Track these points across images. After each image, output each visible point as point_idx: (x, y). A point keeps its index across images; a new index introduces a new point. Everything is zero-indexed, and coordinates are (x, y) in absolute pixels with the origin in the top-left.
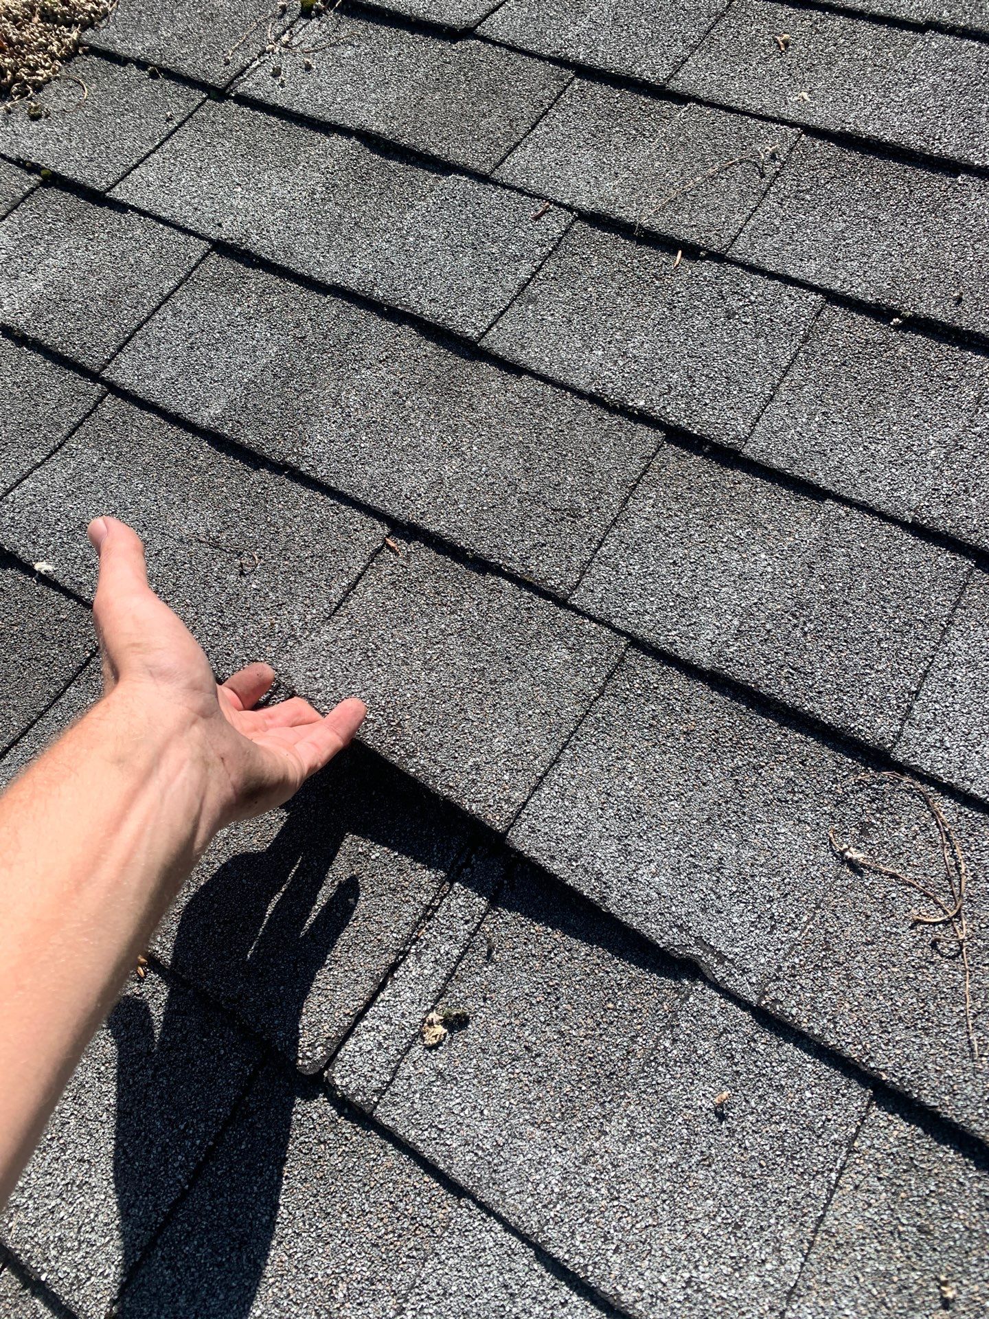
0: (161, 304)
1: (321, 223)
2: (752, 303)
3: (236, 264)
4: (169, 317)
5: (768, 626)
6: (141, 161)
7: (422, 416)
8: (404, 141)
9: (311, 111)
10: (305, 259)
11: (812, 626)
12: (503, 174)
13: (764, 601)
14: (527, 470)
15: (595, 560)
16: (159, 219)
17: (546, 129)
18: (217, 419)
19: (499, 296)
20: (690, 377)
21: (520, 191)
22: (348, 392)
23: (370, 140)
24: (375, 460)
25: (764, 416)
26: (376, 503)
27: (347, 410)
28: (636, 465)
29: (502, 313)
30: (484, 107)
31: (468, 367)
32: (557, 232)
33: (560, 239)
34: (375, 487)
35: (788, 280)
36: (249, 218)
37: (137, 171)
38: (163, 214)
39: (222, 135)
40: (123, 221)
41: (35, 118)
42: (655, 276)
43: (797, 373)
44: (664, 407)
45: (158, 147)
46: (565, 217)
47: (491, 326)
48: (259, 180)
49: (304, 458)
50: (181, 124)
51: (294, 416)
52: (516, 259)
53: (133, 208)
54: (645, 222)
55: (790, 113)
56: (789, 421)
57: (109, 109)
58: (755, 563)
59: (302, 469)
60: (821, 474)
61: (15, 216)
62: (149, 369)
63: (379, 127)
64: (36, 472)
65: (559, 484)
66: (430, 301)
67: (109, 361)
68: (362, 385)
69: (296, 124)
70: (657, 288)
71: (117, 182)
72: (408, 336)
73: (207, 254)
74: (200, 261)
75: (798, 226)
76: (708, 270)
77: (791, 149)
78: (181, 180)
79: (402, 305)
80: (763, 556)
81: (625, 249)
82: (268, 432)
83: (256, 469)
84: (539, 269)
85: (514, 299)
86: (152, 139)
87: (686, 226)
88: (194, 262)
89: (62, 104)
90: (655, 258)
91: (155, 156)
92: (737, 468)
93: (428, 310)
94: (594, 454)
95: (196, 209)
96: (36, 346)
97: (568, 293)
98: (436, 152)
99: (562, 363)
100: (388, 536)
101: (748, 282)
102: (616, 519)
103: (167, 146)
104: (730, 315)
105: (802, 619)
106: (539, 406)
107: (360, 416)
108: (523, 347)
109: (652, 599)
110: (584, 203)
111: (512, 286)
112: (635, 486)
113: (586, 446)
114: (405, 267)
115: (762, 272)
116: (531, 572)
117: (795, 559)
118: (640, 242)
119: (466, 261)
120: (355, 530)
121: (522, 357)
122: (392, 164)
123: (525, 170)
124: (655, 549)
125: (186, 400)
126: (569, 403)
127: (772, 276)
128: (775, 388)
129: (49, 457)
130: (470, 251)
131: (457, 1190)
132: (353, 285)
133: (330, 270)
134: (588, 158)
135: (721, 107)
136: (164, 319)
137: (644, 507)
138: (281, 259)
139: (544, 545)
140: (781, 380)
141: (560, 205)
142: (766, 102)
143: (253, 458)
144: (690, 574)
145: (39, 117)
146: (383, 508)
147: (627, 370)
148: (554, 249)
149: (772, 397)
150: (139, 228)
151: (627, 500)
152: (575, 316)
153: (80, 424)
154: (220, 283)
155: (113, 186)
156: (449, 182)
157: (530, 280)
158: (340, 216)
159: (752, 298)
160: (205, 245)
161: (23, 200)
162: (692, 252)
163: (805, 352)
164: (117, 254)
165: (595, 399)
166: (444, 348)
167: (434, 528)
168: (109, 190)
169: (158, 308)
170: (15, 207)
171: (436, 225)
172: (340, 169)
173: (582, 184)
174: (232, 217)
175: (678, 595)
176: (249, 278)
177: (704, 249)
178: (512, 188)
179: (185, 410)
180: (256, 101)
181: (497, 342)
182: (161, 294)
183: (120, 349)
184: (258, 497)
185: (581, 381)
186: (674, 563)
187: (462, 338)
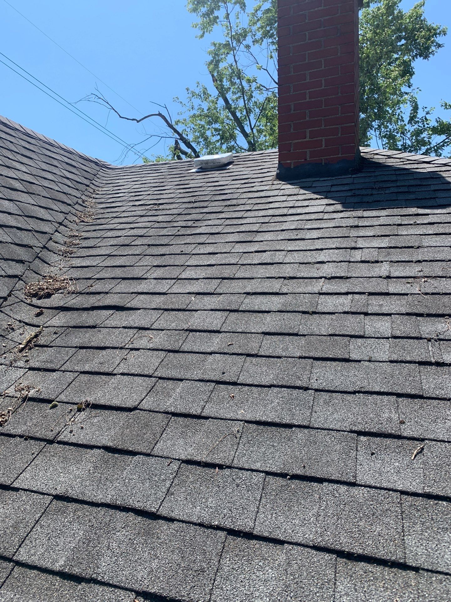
0: (35, 524)
1: (94, 481)
2: (244, 480)
3: (63, 502)
4: (39, 529)
5: (279, 598)
6: (23, 471)
7: (141, 546)
8: (120, 447)
9: (85, 442)
10: (89, 496)
11: (293, 594)
12: (155, 452)
13: (275, 588)
14: (182, 557)
15: (214, 587)
16: (32, 491)
17: (166, 435)
18: (63, 566)
19: (161, 495)
20: (230, 510)
21: (161, 457)
22: (112, 543)
23: (107, 449)
24: (126, 568)
25: (257, 519)
26: (129, 586)
27: (113, 550)
28: (220, 547)
29: (163, 500)
30: (144, 431)
31: (155, 523)
32: (176, 468)
33: (178, 471)
34: (128, 579)
35: (253, 470)
36: (67, 484)
37: (22, 475)
38: (34, 489)
39: (53, 456)
40: (18, 495)
42: (211, 477)
43: (263, 500)
44: (224, 523)
45: (29, 464)
46: (178, 463)
47: (160, 506)
48: (69, 470)
49: (99, 574)
50: (38, 455)
51: (93, 557)
52: (164, 480)
53: (22, 489)
54: (204, 460)
55: (240, 417)
56: (265, 519)
57: (10, 454)
58: (268, 574)
59: (99, 579)
60: (280, 535)
62: (32, 552)
63: (110, 444)
65: (195, 560)
66: (137, 502)
67: (16, 552)
68: (117, 539)
69: (80, 447)
70: (213, 481)
71: (15, 481)
72: (131, 516)
73: (52, 501)
74: (49, 504)
75: (251, 452)
76: (227, 472)
77: (243, 428)
78: (39, 475)
79: (127, 505)
80: (270, 571)
81: (199, 470)
82: (83, 567)
83: (80, 583)
84: (172, 482)
85: (166, 494)
86: (27, 462)
87: (217, 459)
88: (47, 505)
90: (210, 471)
91: (29, 468)
92: (253, 539)
93: (137, 505)
94: (204, 546)
95: (46, 485)
97: (184, 489)
98: (131, 449)
99: (187, 514)
100: (135, 599)
101: (240, 474)
102: (218, 569)
103: (33, 463)
104: (238, 486)
105: (289, 592)
106: (182, 532)
107: (118, 552)
108: (172, 511)
109: (237, 598)
110: (183, 457)
111: (165, 490)
112: (221, 554)
113: (201, 543)
114: (126, 491)
115: (244, 469)
116: (192, 599)
117: (280, 569)
118: (204, 467)
119: (147, 485)
120: (122, 599)
121: (173, 515)
122: (116, 455)
123: (161, 450)
124: (234, 578)
125: (49, 561)
126: (192, 528)
127: (248, 470)
128: (258, 508)
130: (148, 481)
132: (108, 501)
133: (100, 498)
134: (181, 442)
135: (219, 419)
136: (37, 530)
137: (226, 562)
138: (81, 497)
139: (194, 587)
140: (259, 505)
141: (175, 459)
142: (232, 414)
143: (78, 579)
144: (248, 584)
146: (132, 588)
147: (209, 512)
148: (176, 474)
149: (258, 511)
150: (24, 496)
151: (220, 560)
152: (188, 496)
153: (5, 582)
154: (58, 510)
155: (13, 482)
156: (136, 458)
157: (170, 487)
158: (100, 477)
159: (243, 479)
160: (51, 497)
162: (221, 467)
163: (264, 493)
164: (16, 508)
165: (201, 525)
166: (145, 518)
167: (153, 591)
168: (11, 484)
169: (35, 526)
171: (135, 474)
172: (98, 461)
173: (181, 451)
174: (60, 485)
175: (246, 594)
176: (69, 507)
177: (224, 465)
178: (158, 456)
179: (49, 565)
180: (65, 442)
181: (163, 512)
182: (35, 520)
183: (20, 546)
184: (82, 596)
185: (195, 519)
186: (242, 581)
187: (150, 513)
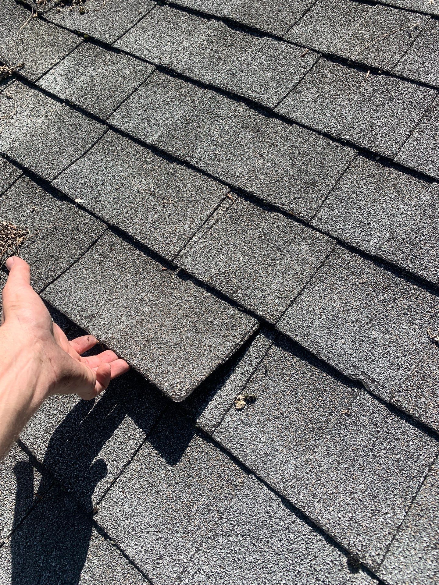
0: (133, 92)
1: (205, 58)
2: (402, 94)
3: (166, 76)
4: (136, 98)
5: (403, 237)
6: (127, 31)
7: (246, 141)
8: (244, 22)
9: (202, 9)
10: (198, 74)
11: (424, 238)
12: (288, 37)
13: (402, 226)
14: (293, 165)
15: (323, 205)
16: (134, 56)
17: (308, 17)
18: (156, 141)
19: (283, 90)
20: (371, 126)
21: (296, 44)
22: (214, 130)
23: (228, 22)
24: (224, 160)
25: (405, 144)
26: (224, 179)
27: (213, 138)
28: (344, 165)
29: (285, 97)
30: (281, 7)
31: (269, 120)
32: (312, 62)
33: (313, 66)
34: (224, 172)
35: (420, 84)
36: (173, 56)
37: (125, 36)
38: (136, 54)
39: (163, 20)
40: (118, 57)
41: (82, 13)
42: (357, 82)
43: (422, 125)
44: (358, 139)
45: (134, 25)
46: (316, 56)
47: (279, 103)
48: (178, 40)
49: (193, 158)
50: (145, 16)
51: (189, 140)
52: (292, 74)
53: (123, 51)
54: (353, 57)
55: (425, 9)
56: (417, 147)
57: (114, 10)
58: (398, 209)
59: (192, 163)
60: (431, 171)
61: (72, 55)
62: (127, 119)
63: (233, 16)
64: (77, 162)
65: (308, 171)
66: (252, 91)
67: (110, 116)
68: (220, 127)
69: (196, 15)
70: (357, 87)
71: (116, 40)
72: (242, 106)
73: (154, 71)
74: (151, 74)
75: (427, 60)
76: (382, 79)
77: (425, 25)
78: (144, 39)
79: (239, 93)
80: (402, 206)
81: (343, 70)
82: (178, 146)
83: (172, 163)
84: (303, 78)
85: (291, 91)
86: (132, 22)
87: (373, 60)
88: (148, 74)
89: (94, 7)
90: (357, 74)
91: (133, 29)
92: (392, 167)
93: (251, 95)
94: (324, 159)
95: (150, 52)
96: (79, 109)
97: (316, 89)
98: (258, 27)
99: (311, 119)
100: (228, 193)
101: (401, 85)
102: (333, 188)
103: (138, 25)
104: (391, 99)
105: (419, 234)
106: (300, 137)
107: (218, 141)
108: (294, 112)
109: (349, 223)
110: (325, 49)
111: (290, 85)
112: (343, 173)
113: (321, 156)
114: (242, 77)
115: (408, 80)
116: (293, 210)
117: (417, 208)
118: (350, 67)
119: (269, 75)
120: (214, 190)
121: (293, 116)
122: (238, 32)
123: (299, 35)
124: (352, 202)
125: (143, 132)
126: (314, 136)
127: (413, 82)
128: (411, 132)
129: (83, 155)
130: (271, 70)
131: (247, 471)
132: (218, 84)
133: (208, 78)
134: (328, 30)
135: (392, 6)
136: (134, 98)
137: (347, 184)
138: (186, 73)
139: (299, 198)
140: (414, 128)
141: (314, 50)
142: (413, 4)
143: (170, 158)
144: (368, 213)
145: (84, 13)
146: (227, 181)
147: (342, 122)
148: (310, 70)
149: (409, 136)
150: (125, 60)
151: (339, 180)
152: (318, 99)
153: (97, 142)
154: (160, 84)
155: (115, 42)
156: (263, 40)
157: (298, 83)
158: (213, 55)
159: (403, 92)
160: (153, 67)
161: (76, 48)
162: (375, 71)
163: (426, 116)
164: (115, 71)
165: (326, 135)
166: (258, 112)
167: (249, 190)
168: (113, 43)
169: (132, 94)
170: (73, 51)
171: (256, 59)
172: (214, 35)
173: (324, 41)
174: (165, 55)
175: (361, 222)
176: (172, 81)
177: (381, 70)
178: (292, 43)
179: (142, 137)
180: (178, 5)
181: (282, 110)
182: (133, 88)
183: (115, 111)
184: (172, 175)
185: (320, 127)
186: (360, 208)
187: (266, 107)
